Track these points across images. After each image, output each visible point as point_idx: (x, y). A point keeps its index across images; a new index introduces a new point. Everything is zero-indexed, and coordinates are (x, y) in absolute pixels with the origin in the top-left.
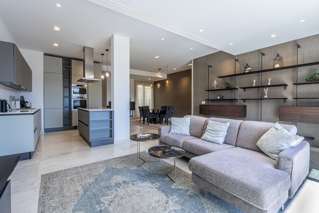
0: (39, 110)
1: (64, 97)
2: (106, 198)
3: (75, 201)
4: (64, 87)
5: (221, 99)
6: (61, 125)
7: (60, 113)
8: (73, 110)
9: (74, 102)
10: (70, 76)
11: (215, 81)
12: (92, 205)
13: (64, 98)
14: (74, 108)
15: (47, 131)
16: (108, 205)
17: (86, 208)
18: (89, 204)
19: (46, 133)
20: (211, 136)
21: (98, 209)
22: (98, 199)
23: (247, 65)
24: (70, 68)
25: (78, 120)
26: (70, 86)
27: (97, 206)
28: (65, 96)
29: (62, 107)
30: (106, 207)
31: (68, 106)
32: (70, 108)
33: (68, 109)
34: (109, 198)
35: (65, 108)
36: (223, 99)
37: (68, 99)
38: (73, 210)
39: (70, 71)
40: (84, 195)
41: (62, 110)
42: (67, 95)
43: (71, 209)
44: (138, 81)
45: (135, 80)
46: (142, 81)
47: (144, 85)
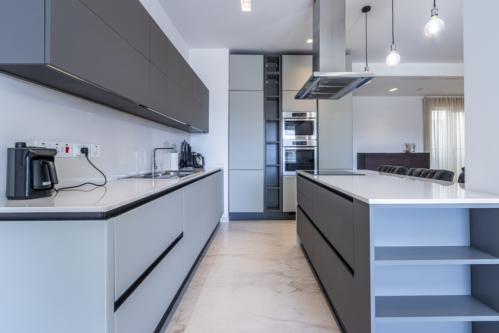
0: (220, 170)
1: (267, 143)
4: (267, 121)
6: (260, 209)
7: (257, 179)
8: (285, 173)
9: (287, 154)
10: (278, 95)
13: (267, 145)
14: (287, 170)
15: (235, 217)
19: (233, 222)
24: (278, 75)
25: (296, 204)
26: (278, 118)
28: (267, 140)
29: (262, 167)
31: (274, 163)
32: (278, 167)
33: (274, 169)
35: (267, 168)
37: (274, 147)
39: (278, 84)
41: (262, 173)
42: (273, 138)
44: (435, 101)
45: (426, 97)
46: (446, 100)
47: (453, 108)
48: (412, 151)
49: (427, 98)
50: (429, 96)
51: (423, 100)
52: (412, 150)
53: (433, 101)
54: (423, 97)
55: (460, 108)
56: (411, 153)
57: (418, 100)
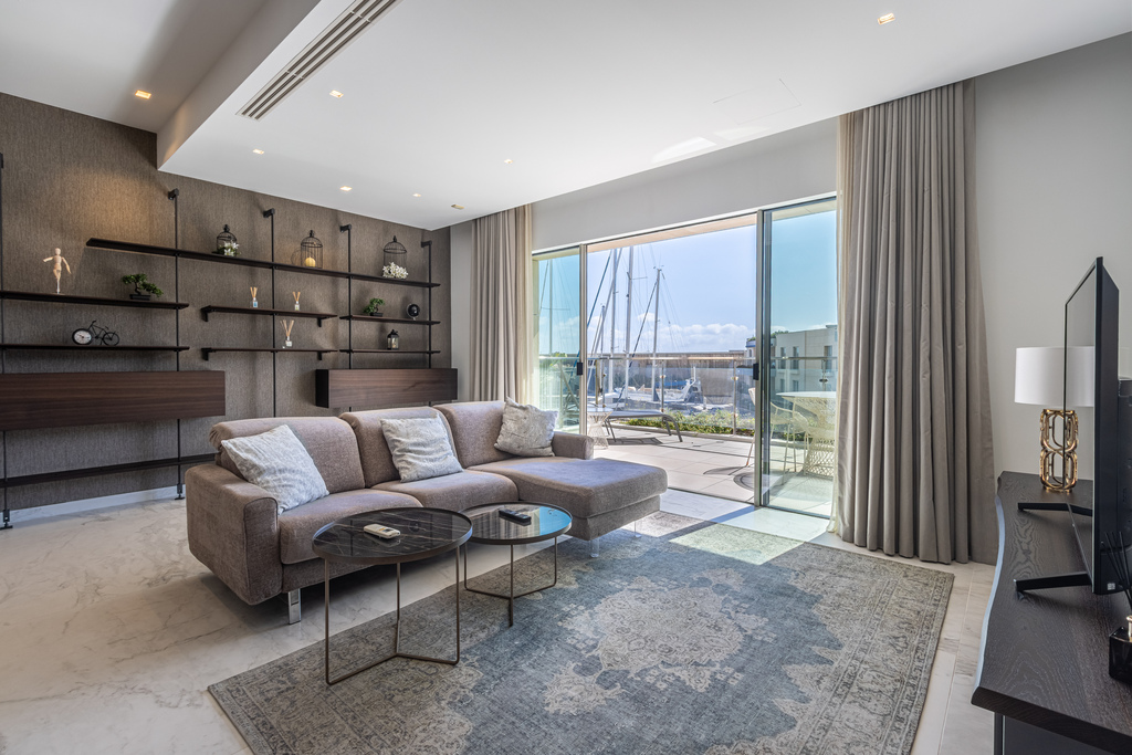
2: (693, 680)
3: (760, 747)
5: (98, 343)
11: (58, 251)
12: (738, 696)
16: (714, 666)
17: (758, 703)
18: (742, 705)
20: (432, 460)
21: (741, 676)
22: (710, 695)
23: (226, 229)
27: (733, 683)
30: (722, 666)
34: (683, 675)
36: (110, 343)
38: (791, 727)
40: (719, 740)
43: (794, 732)
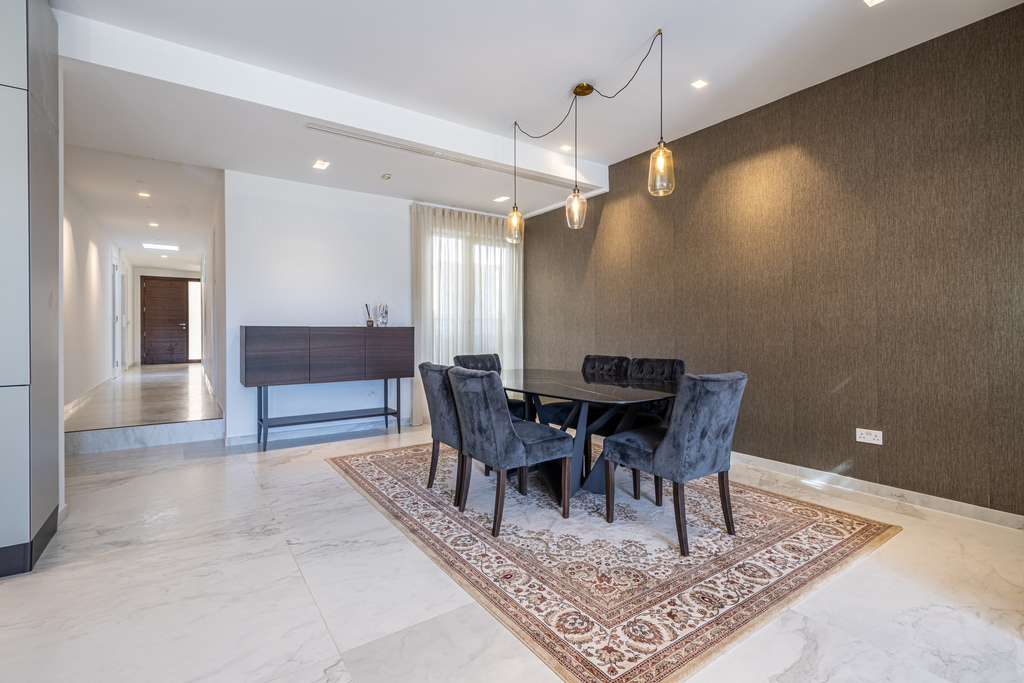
44: (435, 214)
45: (417, 202)
46: (456, 215)
47: (468, 234)
48: (379, 323)
49: (417, 206)
50: (422, 201)
51: (411, 207)
52: (381, 320)
53: (431, 213)
54: (411, 202)
55: (482, 236)
56: (378, 328)
57: (402, 207)
